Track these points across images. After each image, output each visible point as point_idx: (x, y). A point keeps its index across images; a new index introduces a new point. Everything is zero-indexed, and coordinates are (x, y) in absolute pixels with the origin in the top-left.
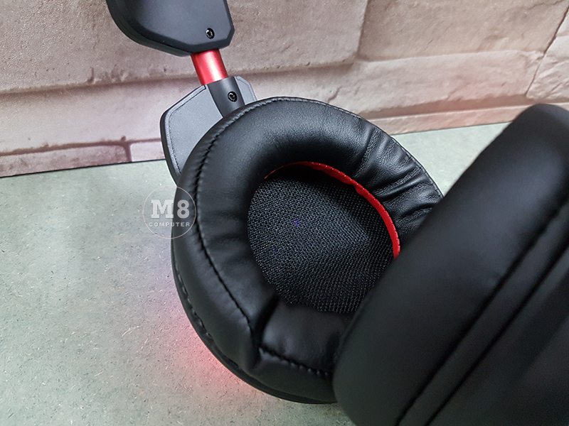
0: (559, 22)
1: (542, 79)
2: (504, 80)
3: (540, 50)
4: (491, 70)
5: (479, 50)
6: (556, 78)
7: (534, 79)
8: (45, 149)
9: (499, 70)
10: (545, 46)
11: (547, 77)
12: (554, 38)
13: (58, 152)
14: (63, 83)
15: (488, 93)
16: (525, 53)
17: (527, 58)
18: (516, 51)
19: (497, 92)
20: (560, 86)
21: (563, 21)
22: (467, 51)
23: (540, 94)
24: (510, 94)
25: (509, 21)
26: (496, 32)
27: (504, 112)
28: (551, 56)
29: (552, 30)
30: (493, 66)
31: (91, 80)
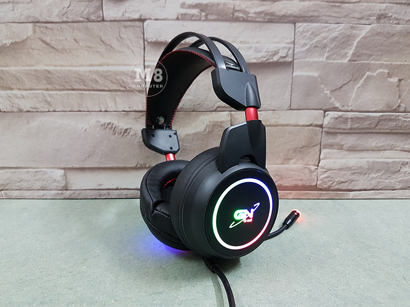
0: (319, 153)
1: (323, 179)
2: (301, 178)
3: (315, 165)
4: (293, 173)
5: (282, 164)
6: (331, 179)
7: (317, 179)
8: (117, 189)
9: (296, 173)
10: (317, 164)
11: (325, 178)
12: (320, 160)
13: (121, 191)
14: (128, 166)
15: (295, 183)
16: (307, 166)
17: (309, 168)
18: (302, 165)
19: (300, 183)
20: (335, 183)
21: (320, 153)
22: (277, 164)
23: (325, 186)
24: (307, 185)
25: (293, 153)
26: (288, 157)
27: (308, 193)
28: (322, 168)
29: (317, 157)
30: (293, 171)
31: (137, 166)
